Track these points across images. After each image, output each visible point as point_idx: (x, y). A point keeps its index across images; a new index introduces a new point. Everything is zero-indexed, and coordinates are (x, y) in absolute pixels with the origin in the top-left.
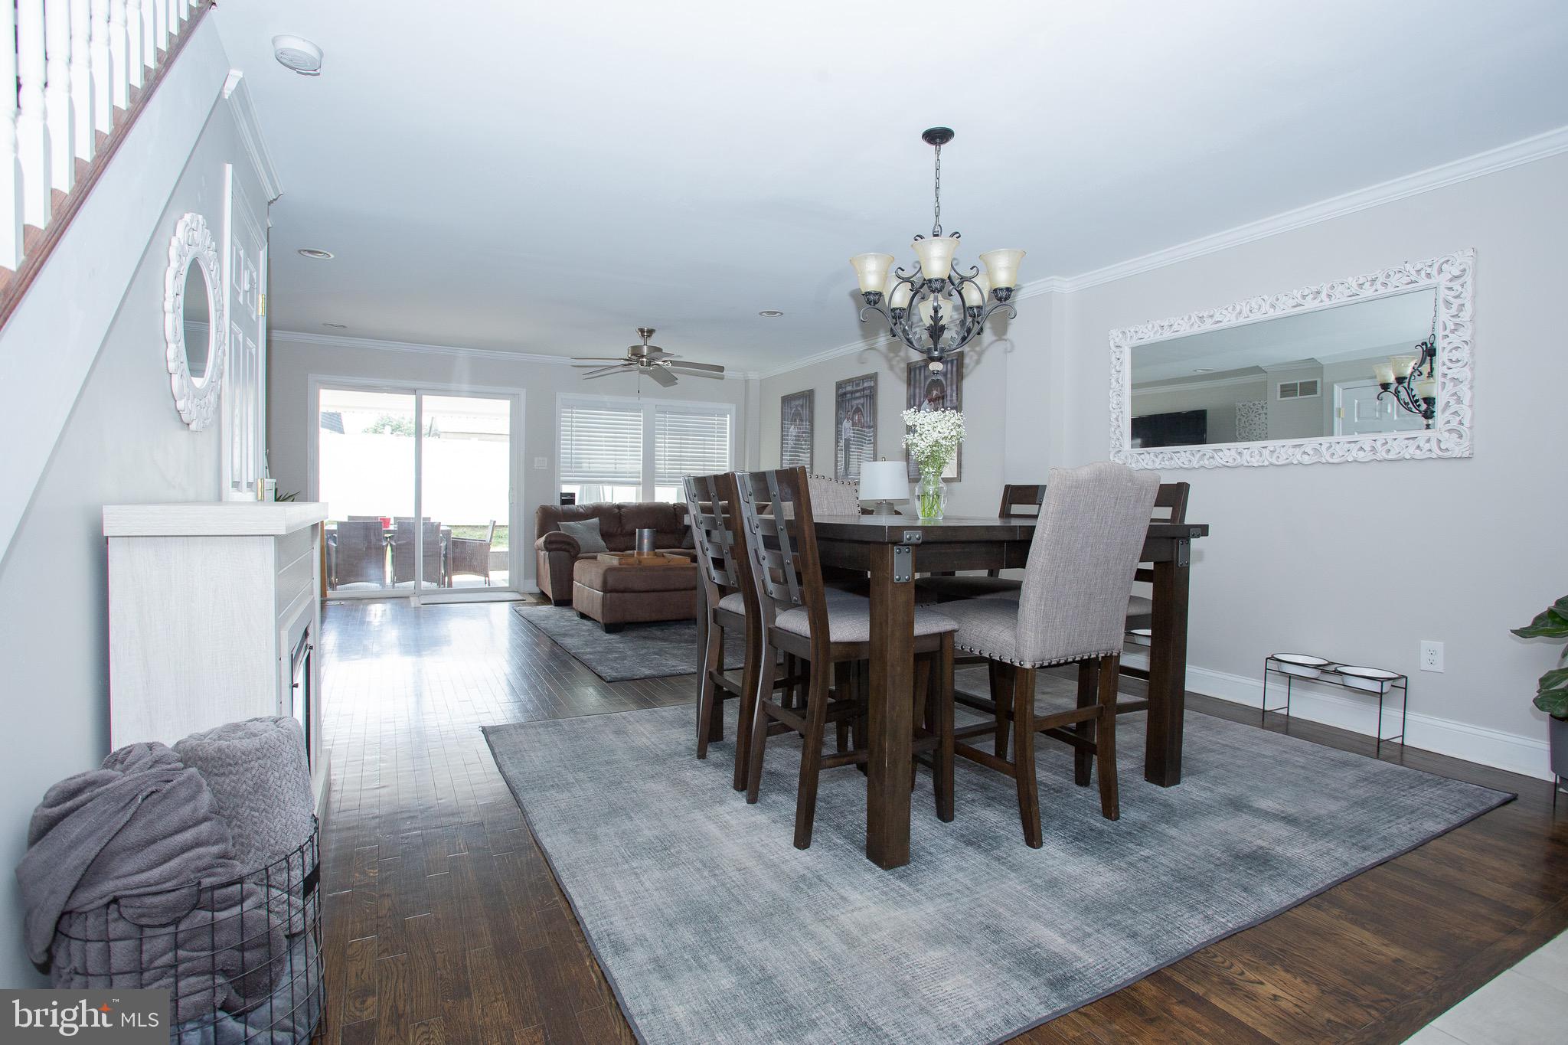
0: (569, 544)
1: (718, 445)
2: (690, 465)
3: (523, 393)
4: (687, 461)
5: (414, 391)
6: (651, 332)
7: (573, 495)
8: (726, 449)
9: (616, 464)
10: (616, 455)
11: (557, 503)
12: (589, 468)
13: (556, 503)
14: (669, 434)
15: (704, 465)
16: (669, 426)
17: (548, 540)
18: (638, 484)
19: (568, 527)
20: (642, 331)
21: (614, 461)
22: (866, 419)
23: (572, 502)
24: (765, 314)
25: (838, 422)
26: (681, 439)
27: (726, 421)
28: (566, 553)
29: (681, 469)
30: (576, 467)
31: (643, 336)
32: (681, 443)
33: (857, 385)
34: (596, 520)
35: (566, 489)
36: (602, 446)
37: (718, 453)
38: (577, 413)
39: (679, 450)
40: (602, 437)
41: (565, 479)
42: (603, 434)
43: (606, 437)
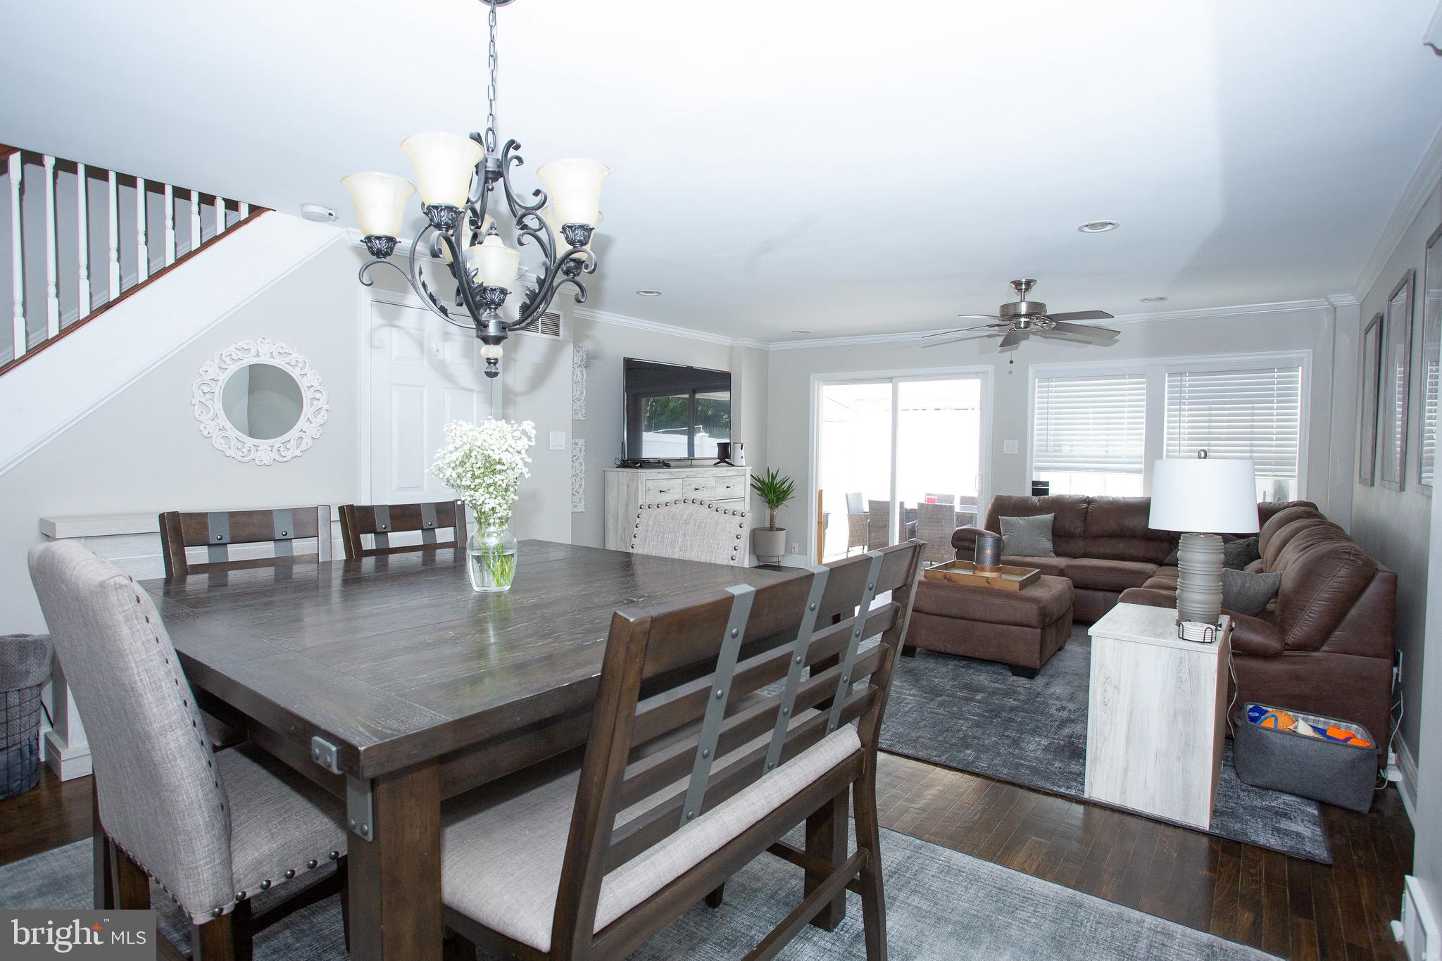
5: (890, 379)
7: (1047, 484)
8: (1294, 420)
9: (1107, 446)
10: (1107, 435)
11: (1028, 493)
12: (1071, 451)
14: (1190, 403)
15: (1252, 445)
18: (1139, 471)
20: (1017, 284)
21: (1104, 443)
23: (1046, 492)
24: (1087, 229)
26: (1210, 409)
27: (1298, 375)
30: (1054, 451)
31: (1020, 290)
32: (1210, 415)
34: (1049, 516)
35: (1042, 477)
36: (1089, 425)
38: (1056, 386)
39: (1207, 424)
40: (1088, 413)
41: (1036, 464)
42: (1091, 410)
43: (1093, 413)
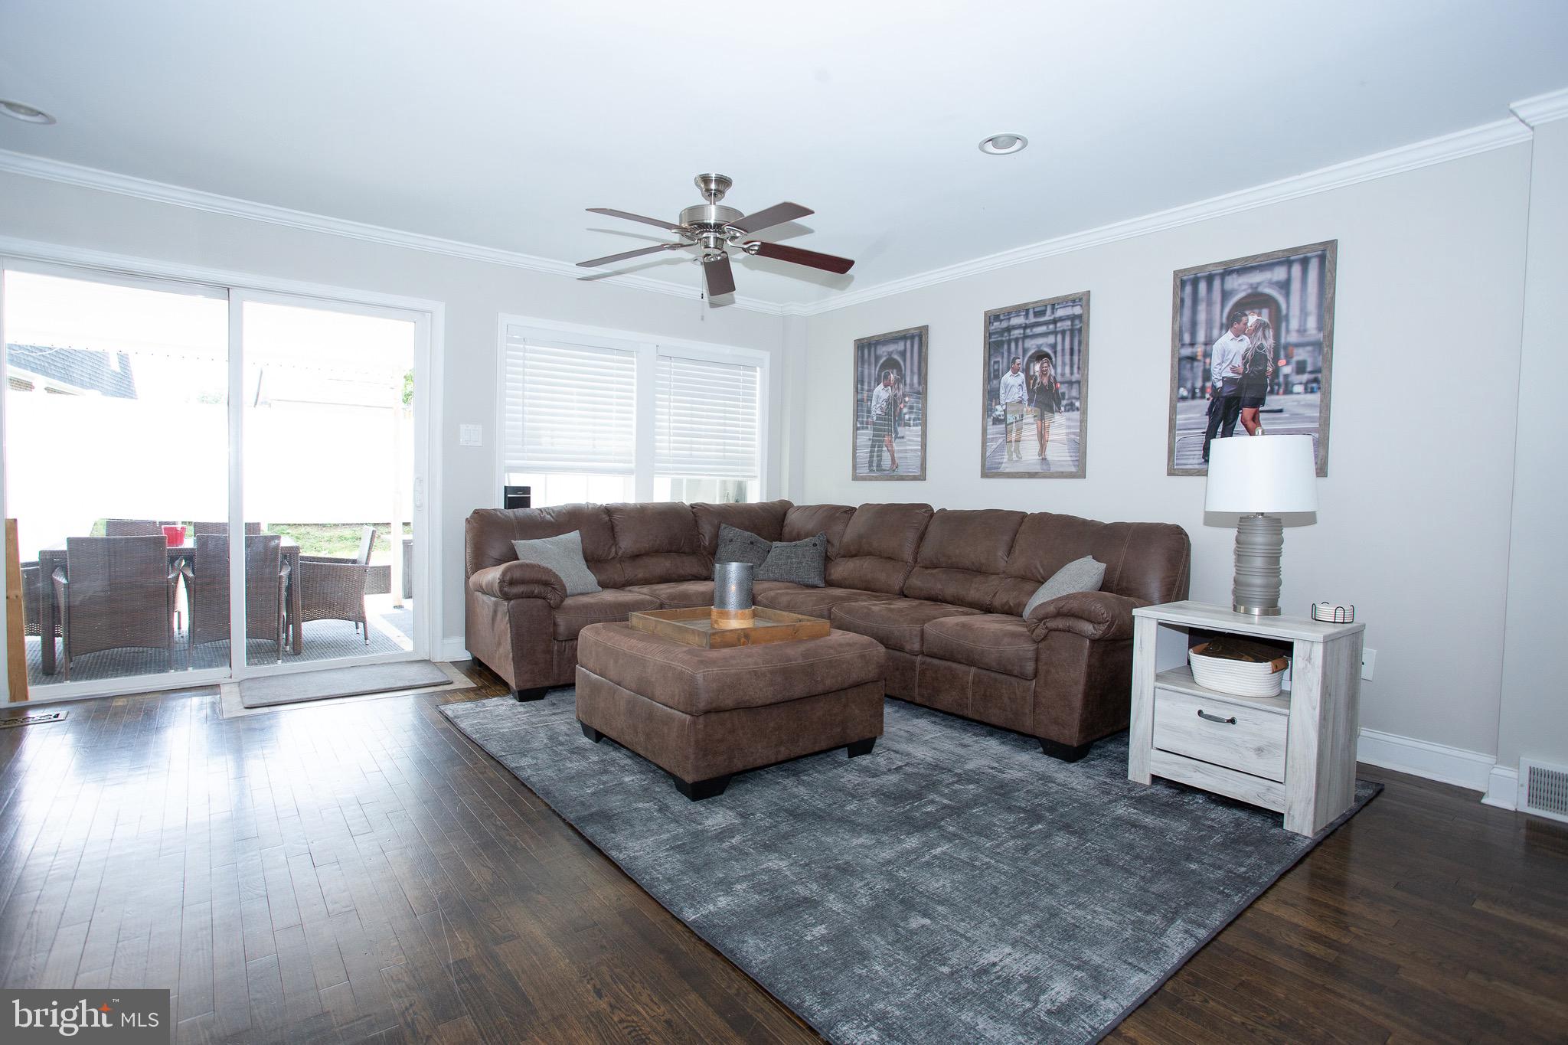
0: (546, 584)
1: (744, 414)
2: (705, 444)
3: (439, 308)
4: (700, 436)
5: (227, 290)
6: (724, 182)
7: (527, 490)
8: (753, 421)
9: (595, 441)
10: (596, 425)
11: (499, 503)
12: (552, 446)
13: (497, 502)
14: (675, 394)
15: (725, 445)
16: (676, 380)
17: (508, 578)
18: (629, 472)
19: (532, 551)
20: (706, 179)
21: (592, 435)
22: (1061, 369)
23: (527, 502)
25: (992, 375)
26: (692, 403)
27: (754, 376)
28: (540, 602)
29: (691, 449)
30: (531, 445)
31: (709, 190)
32: (692, 409)
33: (1043, 313)
34: (574, 536)
35: (517, 480)
36: (573, 409)
37: (743, 426)
38: (533, 352)
39: (689, 419)
40: (572, 394)
41: (509, 462)
42: (575, 390)
43: (579, 394)
